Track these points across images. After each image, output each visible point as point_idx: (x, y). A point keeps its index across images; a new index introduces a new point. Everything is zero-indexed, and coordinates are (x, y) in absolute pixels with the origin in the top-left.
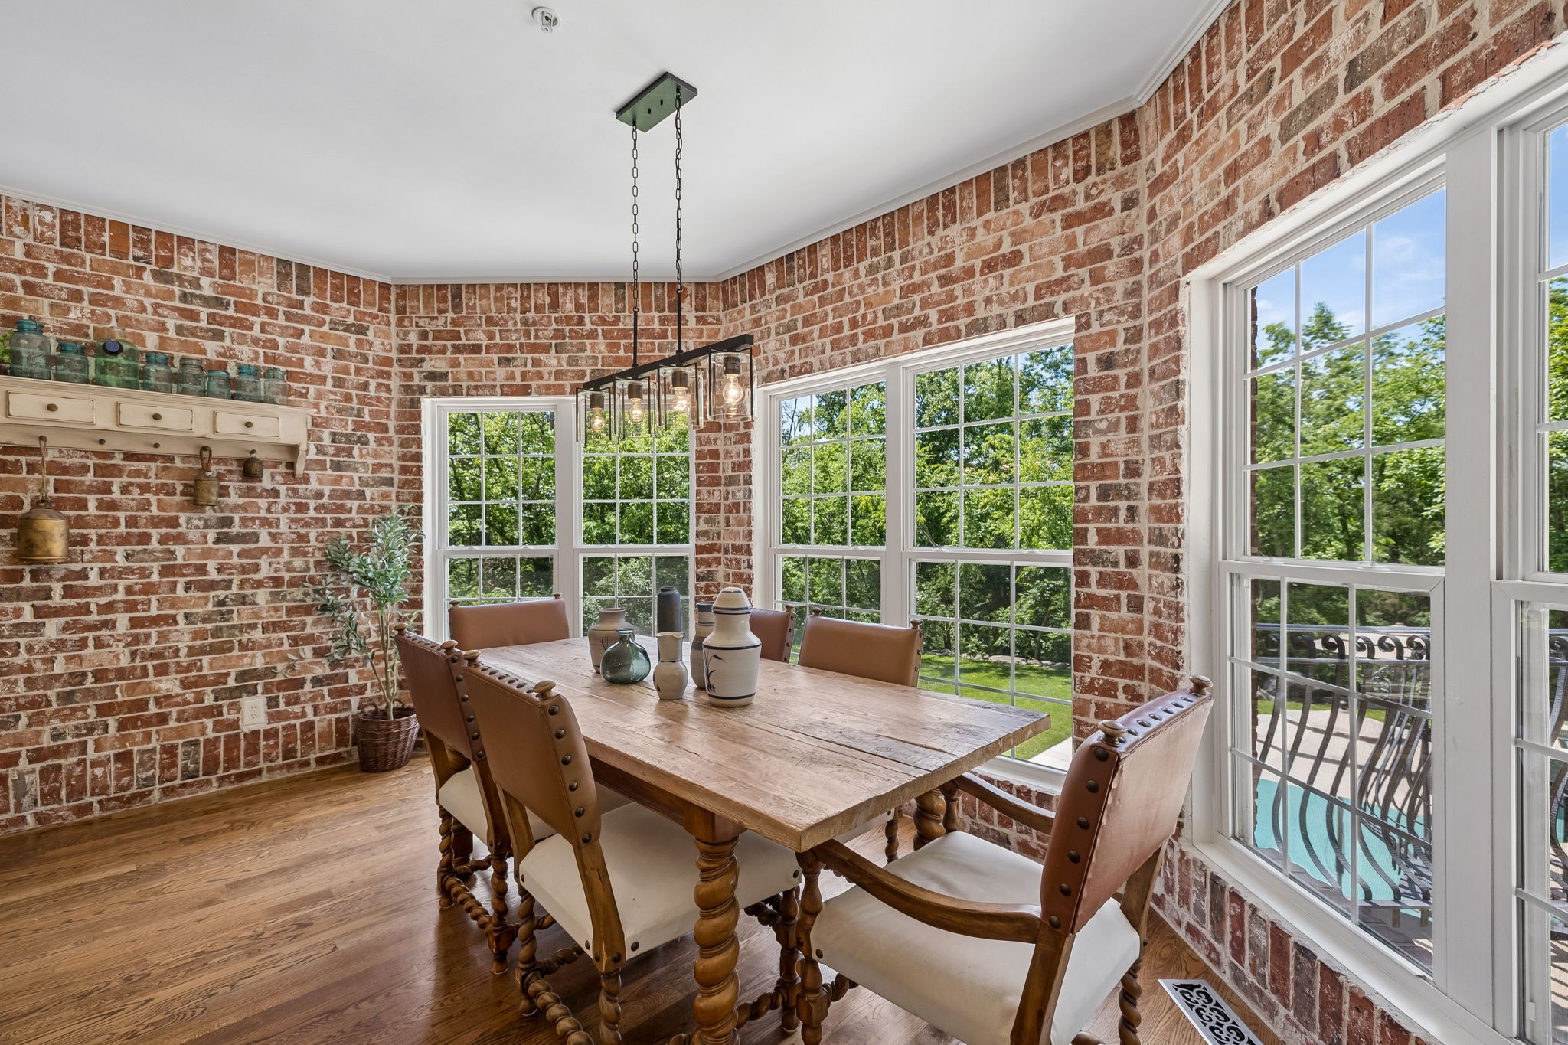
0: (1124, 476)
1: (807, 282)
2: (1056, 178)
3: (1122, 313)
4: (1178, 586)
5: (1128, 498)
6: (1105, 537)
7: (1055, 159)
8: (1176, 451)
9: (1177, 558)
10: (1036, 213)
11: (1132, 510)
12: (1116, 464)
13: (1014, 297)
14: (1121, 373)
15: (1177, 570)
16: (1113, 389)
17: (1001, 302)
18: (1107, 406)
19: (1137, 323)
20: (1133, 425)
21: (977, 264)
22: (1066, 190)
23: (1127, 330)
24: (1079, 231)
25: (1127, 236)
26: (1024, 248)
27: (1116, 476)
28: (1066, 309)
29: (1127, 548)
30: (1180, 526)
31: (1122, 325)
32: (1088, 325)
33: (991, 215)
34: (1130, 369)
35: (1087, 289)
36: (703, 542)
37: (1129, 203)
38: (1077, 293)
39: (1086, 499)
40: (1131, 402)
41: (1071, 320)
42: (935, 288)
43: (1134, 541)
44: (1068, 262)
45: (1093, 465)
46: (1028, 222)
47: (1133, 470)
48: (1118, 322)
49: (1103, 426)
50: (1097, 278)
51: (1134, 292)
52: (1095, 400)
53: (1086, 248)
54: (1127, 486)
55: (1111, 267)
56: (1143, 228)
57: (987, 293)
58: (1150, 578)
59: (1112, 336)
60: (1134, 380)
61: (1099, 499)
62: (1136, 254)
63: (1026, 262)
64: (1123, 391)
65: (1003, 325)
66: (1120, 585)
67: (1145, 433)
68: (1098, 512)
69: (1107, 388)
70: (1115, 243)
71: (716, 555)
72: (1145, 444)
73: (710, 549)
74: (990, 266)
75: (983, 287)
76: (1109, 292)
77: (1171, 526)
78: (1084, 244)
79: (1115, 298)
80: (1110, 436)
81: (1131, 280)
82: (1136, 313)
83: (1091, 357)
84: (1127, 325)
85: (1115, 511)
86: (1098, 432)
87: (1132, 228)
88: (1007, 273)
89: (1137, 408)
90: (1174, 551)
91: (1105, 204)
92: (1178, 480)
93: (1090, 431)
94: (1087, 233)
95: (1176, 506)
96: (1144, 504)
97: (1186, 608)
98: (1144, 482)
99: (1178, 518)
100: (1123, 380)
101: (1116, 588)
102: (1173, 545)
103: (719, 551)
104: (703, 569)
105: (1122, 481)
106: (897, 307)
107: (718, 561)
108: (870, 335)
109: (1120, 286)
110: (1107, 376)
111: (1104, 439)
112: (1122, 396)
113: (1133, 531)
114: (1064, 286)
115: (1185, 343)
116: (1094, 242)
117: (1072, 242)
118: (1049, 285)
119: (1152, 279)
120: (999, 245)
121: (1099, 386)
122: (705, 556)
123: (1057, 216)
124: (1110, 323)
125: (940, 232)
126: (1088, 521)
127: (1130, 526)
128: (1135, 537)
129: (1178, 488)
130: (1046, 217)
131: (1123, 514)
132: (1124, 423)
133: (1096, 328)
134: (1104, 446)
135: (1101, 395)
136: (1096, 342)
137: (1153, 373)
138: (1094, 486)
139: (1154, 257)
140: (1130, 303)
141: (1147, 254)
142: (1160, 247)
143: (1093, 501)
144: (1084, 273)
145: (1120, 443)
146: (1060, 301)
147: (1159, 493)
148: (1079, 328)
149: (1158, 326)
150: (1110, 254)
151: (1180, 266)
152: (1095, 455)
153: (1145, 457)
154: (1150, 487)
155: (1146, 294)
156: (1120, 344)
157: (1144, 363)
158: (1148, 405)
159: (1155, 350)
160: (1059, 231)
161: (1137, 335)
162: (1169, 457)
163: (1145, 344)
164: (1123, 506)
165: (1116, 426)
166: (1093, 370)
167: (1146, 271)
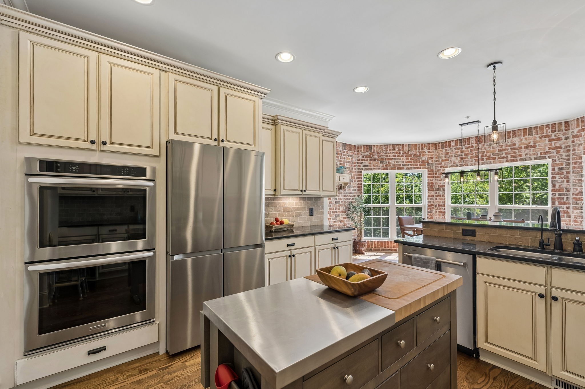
0: (566, 191)
1: (466, 146)
2: (547, 131)
3: (565, 159)
4: (582, 213)
5: (566, 196)
6: (560, 203)
7: (546, 127)
8: (581, 187)
9: (582, 207)
10: (541, 137)
11: (568, 199)
12: (563, 189)
13: (534, 154)
14: (565, 172)
15: (582, 210)
16: (562, 174)
17: (530, 155)
18: (561, 178)
19: (569, 162)
20: (568, 181)
21: (523, 146)
22: (549, 134)
23: (566, 163)
24: (553, 143)
25: (566, 145)
26: (537, 144)
27: (563, 191)
28: (549, 157)
29: (566, 205)
30: (582, 201)
32: (555, 161)
33: (527, 137)
34: (567, 171)
35: (555, 154)
36: (430, 204)
37: (567, 138)
38: (553, 155)
39: (555, 196)
40: (567, 177)
41: (551, 160)
42: (510, 150)
43: (568, 204)
44: (550, 148)
45: (557, 189)
46: (538, 139)
47: (568, 190)
48: (564, 161)
49: (560, 181)
50: (558, 152)
51: (569, 155)
52: (557, 176)
53: (555, 146)
54: (566, 193)
55: (562, 150)
56: (570, 143)
57: (526, 152)
58: (573, 211)
59: (562, 164)
60: (568, 173)
61: (559, 196)
62: (569, 148)
63: (538, 147)
64: (565, 175)
65: (531, 159)
67: (571, 183)
68: (558, 199)
69: (561, 174)
70: (563, 146)
71: (433, 207)
72: (571, 185)
73: (431, 205)
74: (527, 147)
75: (524, 152)
76: (561, 155)
77: (580, 201)
78: (554, 145)
79: (563, 157)
80: (562, 183)
81: (567, 153)
82: (569, 160)
83: (556, 168)
84: (566, 162)
85: (563, 198)
86: (558, 182)
87: (567, 143)
88: (532, 149)
89: (569, 178)
90: (581, 206)
91: (560, 138)
92: (582, 193)
93: (556, 182)
94: (555, 143)
95: (582, 198)
96: (571, 197)
97: (584, 217)
98: (571, 193)
99: (582, 200)
100: (565, 173)
101: (563, 213)
102: (581, 205)
103: (433, 206)
104: (429, 210)
105: (565, 192)
106: (497, 153)
107: (433, 208)
108: (487, 159)
109: (564, 154)
110: (561, 172)
111: (560, 184)
112: (565, 176)
113: (568, 202)
114: (549, 153)
115: (584, 167)
116: (557, 145)
117: (551, 144)
118: (544, 152)
119: (573, 154)
120: (530, 143)
121: (558, 173)
122: (430, 207)
123: (547, 139)
124: (562, 161)
125: (511, 139)
126: (556, 200)
127: (567, 201)
128: (569, 203)
129: (582, 194)
130: (543, 139)
131: (565, 199)
132: (565, 181)
133: (557, 162)
134: (560, 185)
135: (559, 175)
136: (558, 165)
137: (573, 172)
138: (557, 193)
139: (574, 150)
140: (567, 158)
141: (572, 149)
142: (576, 148)
143: (557, 196)
144: (554, 151)
145: (564, 185)
146: (547, 156)
147: (576, 195)
148: (553, 162)
149: (575, 163)
150: (561, 148)
151: (582, 153)
152: (557, 187)
153: (572, 188)
154: (573, 194)
155: (571, 157)
156: (564, 166)
157: (571, 170)
158: (572, 178)
159: (574, 168)
160: (547, 142)
161: (569, 164)
162: (579, 188)
163: (571, 166)
164: (565, 197)
165: (563, 181)
166: (557, 170)
167: (571, 152)
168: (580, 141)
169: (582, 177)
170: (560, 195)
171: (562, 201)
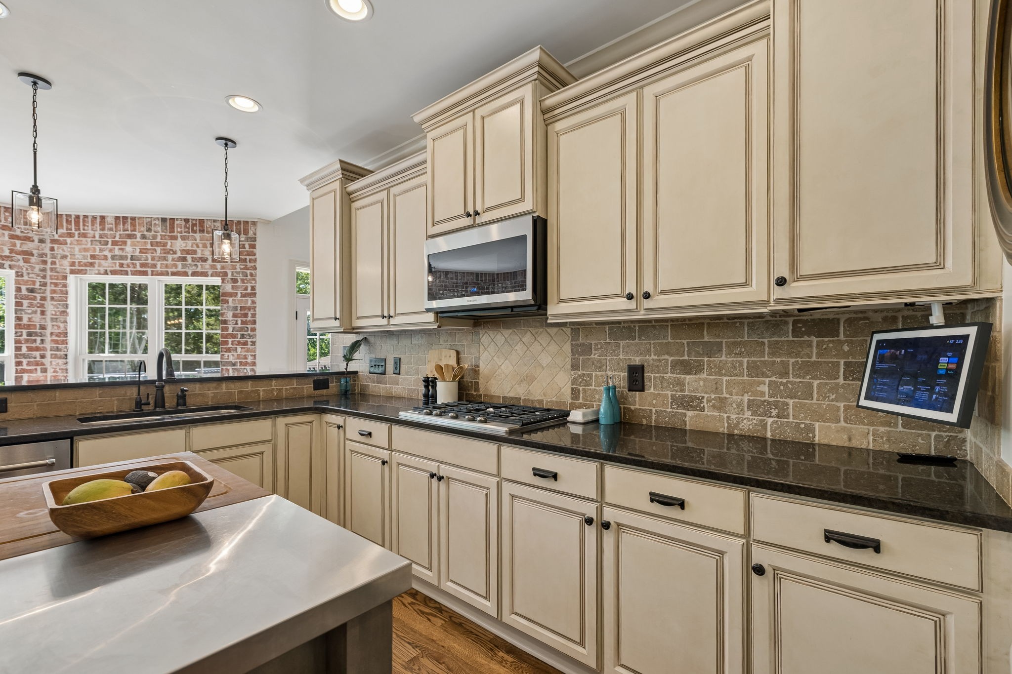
0: (39, 329)
3: (38, 276)
4: (66, 363)
5: (41, 336)
6: (30, 349)
7: (5, 212)
8: (66, 324)
9: (66, 355)
11: (42, 341)
12: (35, 325)
14: (38, 296)
15: (66, 358)
16: (34, 300)
18: (31, 305)
19: (45, 280)
20: (43, 313)
23: (40, 282)
24: (18, 242)
25: (41, 252)
27: (36, 329)
28: (11, 267)
29: (41, 352)
30: (67, 346)
31: (38, 280)
32: (22, 276)
34: (42, 295)
35: (21, 263)
37: (41, 241)
38: (17, 264)
39: (21, 336)
40: (42, 306)
41: (13, 272)
43: (44, 350)
44: (11, 251)
45: (24, 325)
47: (43, 327)
48: (37, 278)
49: (30, 311)
50: (26, 261)
51: (44, 270)
52: (25, 303)
53: (21, 249)
54: (40, 333)
55: (33, 259)
56: (47, 251)
58: (51, 362)
59: (34, 283)
60: (44, 299)
61: (27, 336)
62: (45, 259)
64: (38, 301)
66: (37, 364)
67: (48, 316)
68: (27, 341)
69: (31, 299)
70: (35, 252)
72: (48, 320)
76: (33, 268)
77: (64, 346)
78: (20, 247)
79: (35, 270)
80: (33, 315)
81: (42, 266)
82: (44, 277)
83: (24, 288)
84: (40, 280)
85: (35, 341)
86: (26, 313)
87: (43, 250)
89: (45, 308)
90: (65, 353)
91: (30, 237)
92: (67, 332)
93: (23, 313)
94: (21, 244)
95: (66, 340)
96: (48, 339)
97: (69, 370)
98: (48, 332)
99: (67, 343)
100: (39, 298)
101: (35, 366)
102: (64, 351)
105: (38, 331)
109: (38, 267)
110: (31, 295)
111: (30, 316)
112: (38, 303)
113: (43, 347)
114: (10, 259)
115: (69, 293)
116: (25, 248)
117: (14, 245)
119: (52, 270)
121: (27, 298)
123: (6, 233)
124: (32, 278)
126: (22, 344)
127: (42, 345)
128: (45, 349)
129: (67, 334)
131: (39, 341)
132: (39, 312)
133: (26, 278)
134: (30, 319)
135: (29, 301)
136: (26, 283)
137: (52, 299)
138: (25, 332)
139: (53, 263)
140: (42, 274)
141: (49, 261)
142: (57, 261)
143: (25, 336)
144: (20, 257)
145: (37, 318)
146: (7, 263)
147: (57, 336)
148: (17, 276)
149: (56, 285)
150: (32, 255)
151: (68, 271)
152: (25, 321)
153: (49, 324)
154: (52, 334)
155: (49, 273)
156: (37, 286)
157: (48, 295)
158: (50, 307)
159: (54, 292)
160: (7, 238)
161: (45, 284)
162: (62, 325)
163: (49, 288)
164: (39, 339)
165: (35, 312)
166: (24, 292)
167: (49, 266)
168: (63, 250)
169: (67, 307)
170: (29, 334)
171: (34, 345)
